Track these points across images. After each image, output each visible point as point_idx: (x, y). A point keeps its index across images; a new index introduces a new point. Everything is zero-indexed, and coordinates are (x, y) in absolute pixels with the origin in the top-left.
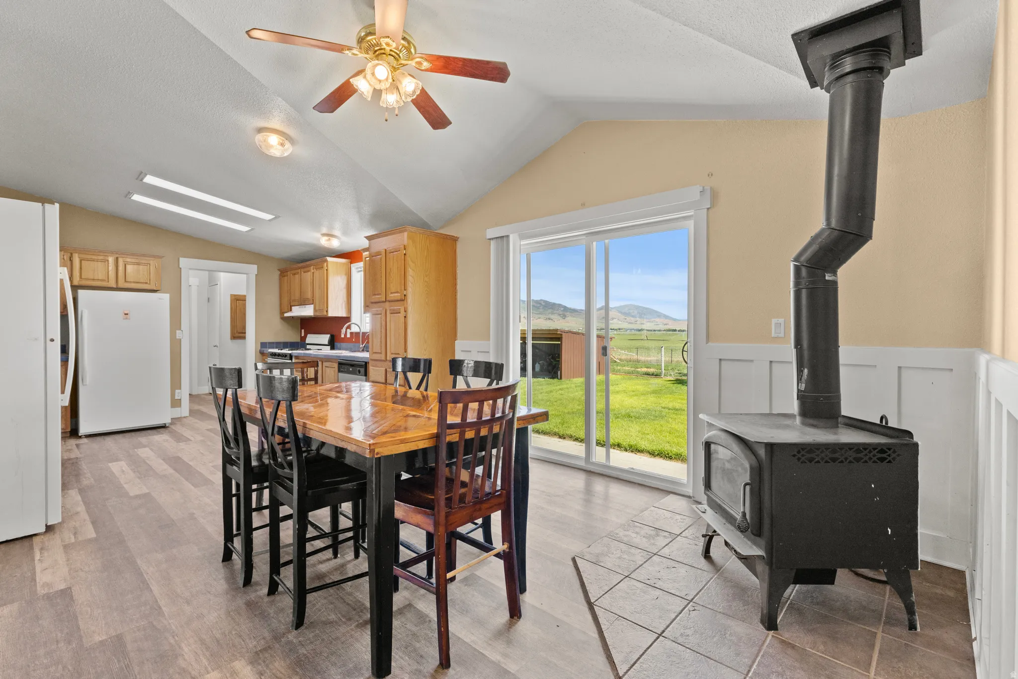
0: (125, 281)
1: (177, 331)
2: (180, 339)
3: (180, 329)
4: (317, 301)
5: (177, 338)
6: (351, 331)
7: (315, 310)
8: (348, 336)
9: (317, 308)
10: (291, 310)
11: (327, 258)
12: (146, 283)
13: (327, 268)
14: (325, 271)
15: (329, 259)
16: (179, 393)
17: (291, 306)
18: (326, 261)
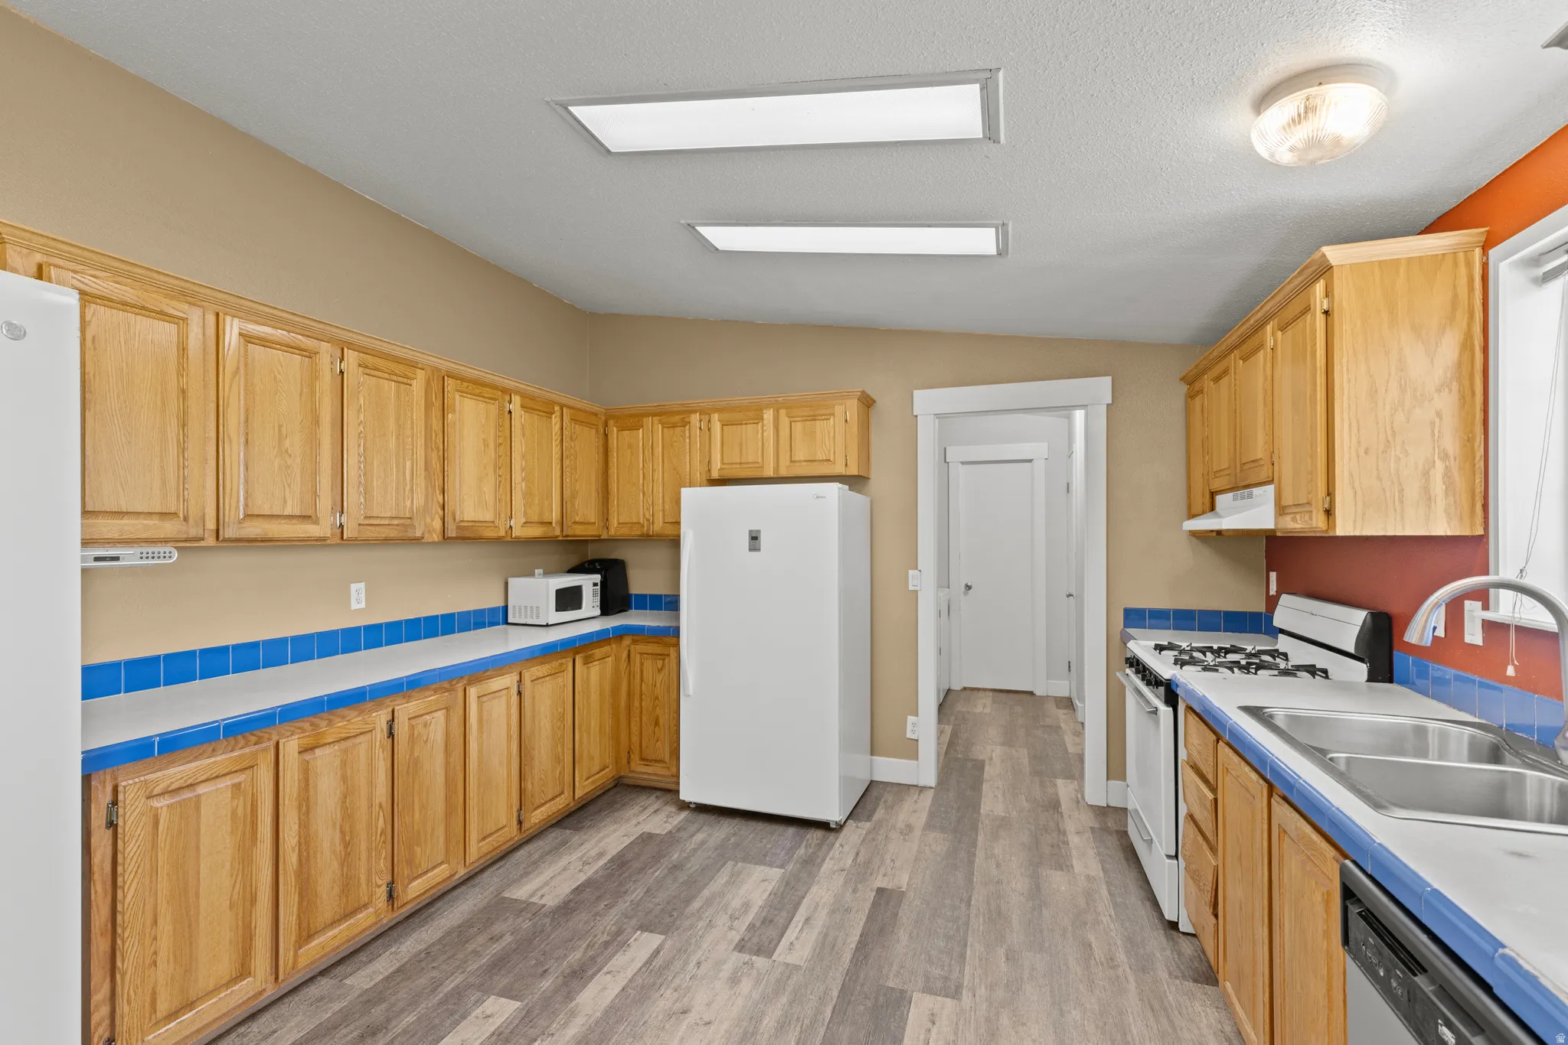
0: (792, 462)
1: (911, 572)
2: (916, 592)
3: (916, 568)
4: (1286, 470)
5: (911, 588)
6: (1490, 615)
7: (1281, 510)
8: (1474, 635)
9: (1287, 500)
10: (1212, 508)
11: (1325, 249)
12: (827, 460)
13: (1331, 303)
14: (1320, 319)
15: (1334, 254)
16: (914, 724)
17: (1213, 495)
18: (1325, 270)
